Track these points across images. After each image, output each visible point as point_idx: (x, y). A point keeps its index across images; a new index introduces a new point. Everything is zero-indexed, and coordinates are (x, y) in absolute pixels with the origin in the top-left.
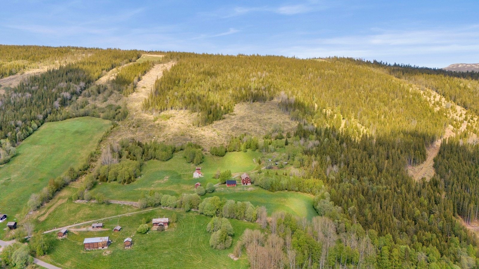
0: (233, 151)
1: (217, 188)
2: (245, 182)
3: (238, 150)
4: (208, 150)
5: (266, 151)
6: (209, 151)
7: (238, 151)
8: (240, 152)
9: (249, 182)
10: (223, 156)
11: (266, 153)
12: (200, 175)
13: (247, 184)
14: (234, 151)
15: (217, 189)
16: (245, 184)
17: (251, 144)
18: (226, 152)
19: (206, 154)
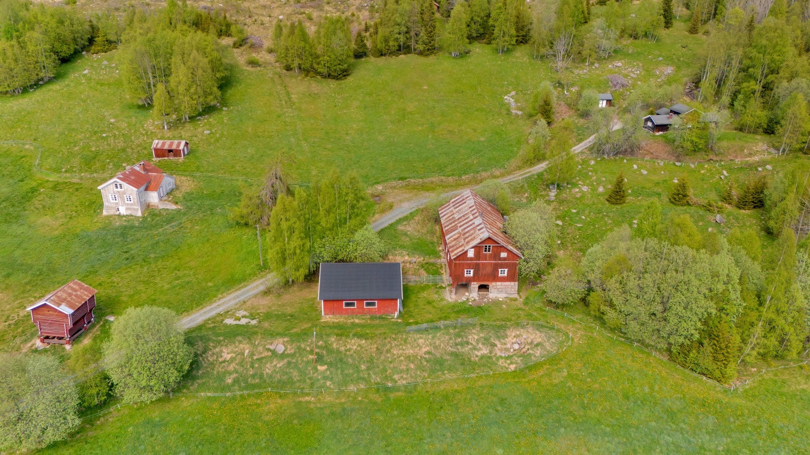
0: (392, 53)
1: (234, 333)
2: (469, 273)
3: (421, 47)
4: (267, 44)
5: (568, 54)
6: (270, 51)
7: (421, 53)
8: (432, 59)
9: (504, 273)
10: (344, 74)
11: (569, 63)
12: (153, 197)
13: (483, 287)
14: (404, 49)
15: (227, 354)
16: (475, 285)
17: (489, 16)
18: (359, 55)
19: (253, 63)
